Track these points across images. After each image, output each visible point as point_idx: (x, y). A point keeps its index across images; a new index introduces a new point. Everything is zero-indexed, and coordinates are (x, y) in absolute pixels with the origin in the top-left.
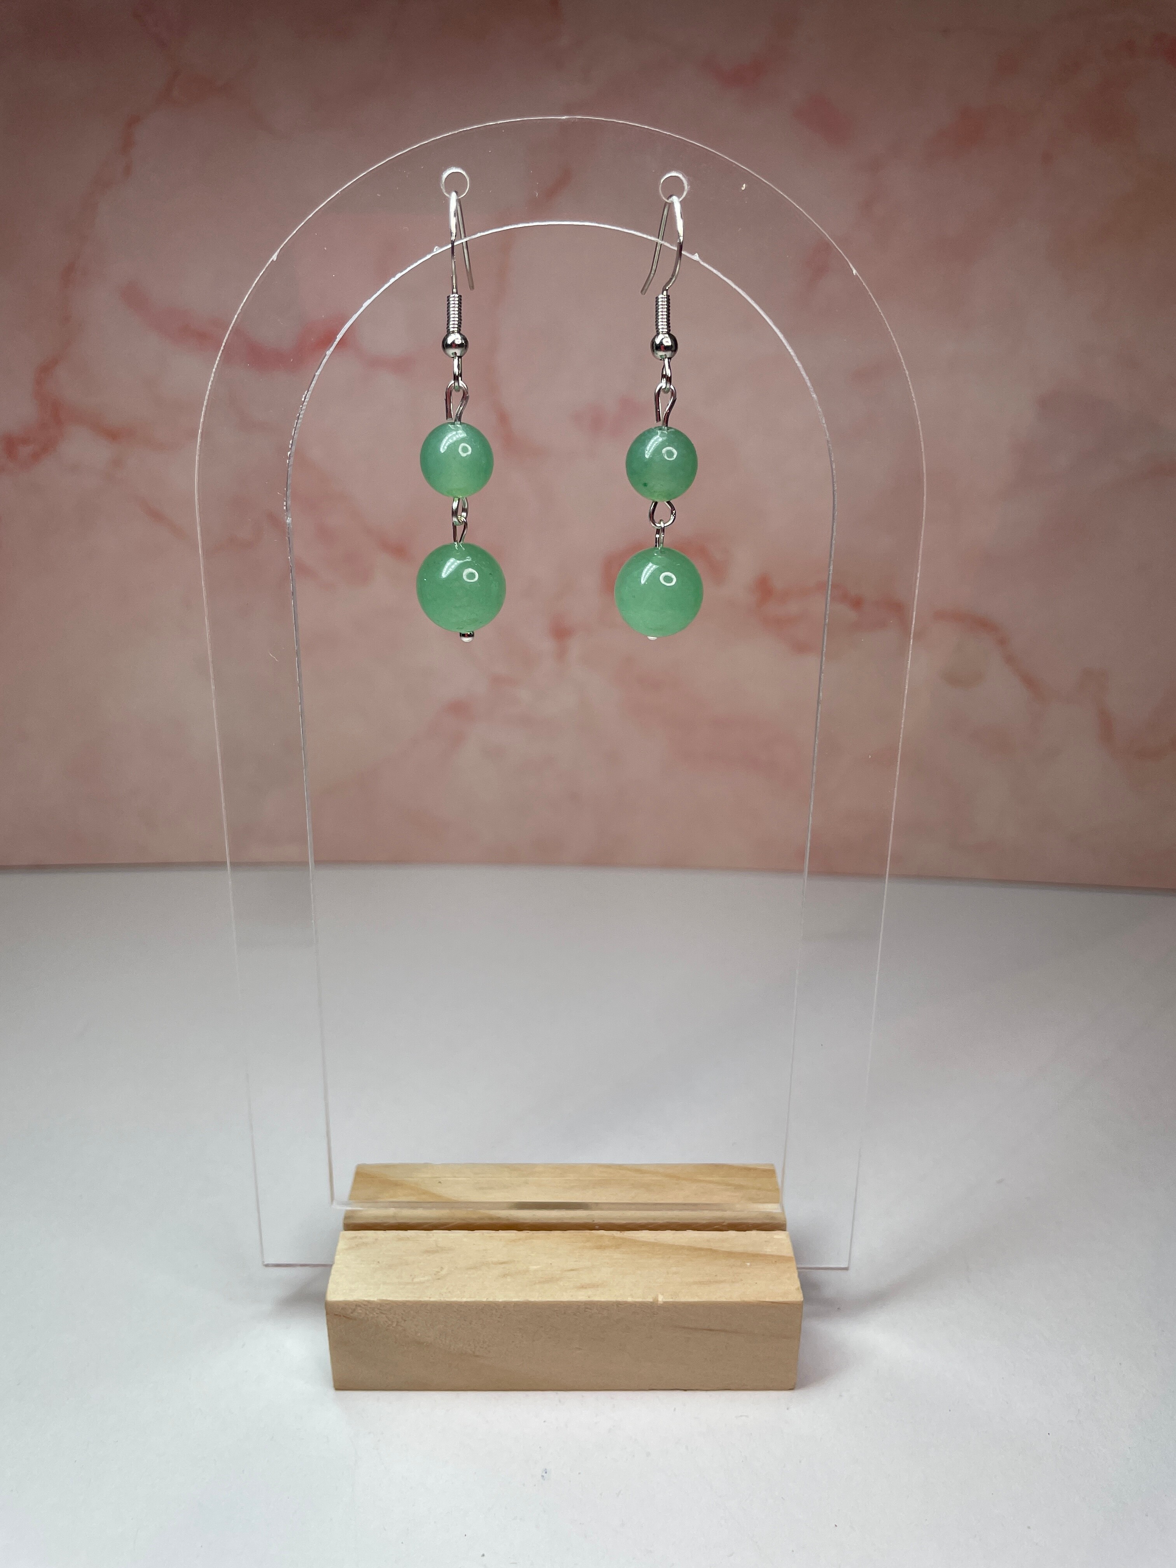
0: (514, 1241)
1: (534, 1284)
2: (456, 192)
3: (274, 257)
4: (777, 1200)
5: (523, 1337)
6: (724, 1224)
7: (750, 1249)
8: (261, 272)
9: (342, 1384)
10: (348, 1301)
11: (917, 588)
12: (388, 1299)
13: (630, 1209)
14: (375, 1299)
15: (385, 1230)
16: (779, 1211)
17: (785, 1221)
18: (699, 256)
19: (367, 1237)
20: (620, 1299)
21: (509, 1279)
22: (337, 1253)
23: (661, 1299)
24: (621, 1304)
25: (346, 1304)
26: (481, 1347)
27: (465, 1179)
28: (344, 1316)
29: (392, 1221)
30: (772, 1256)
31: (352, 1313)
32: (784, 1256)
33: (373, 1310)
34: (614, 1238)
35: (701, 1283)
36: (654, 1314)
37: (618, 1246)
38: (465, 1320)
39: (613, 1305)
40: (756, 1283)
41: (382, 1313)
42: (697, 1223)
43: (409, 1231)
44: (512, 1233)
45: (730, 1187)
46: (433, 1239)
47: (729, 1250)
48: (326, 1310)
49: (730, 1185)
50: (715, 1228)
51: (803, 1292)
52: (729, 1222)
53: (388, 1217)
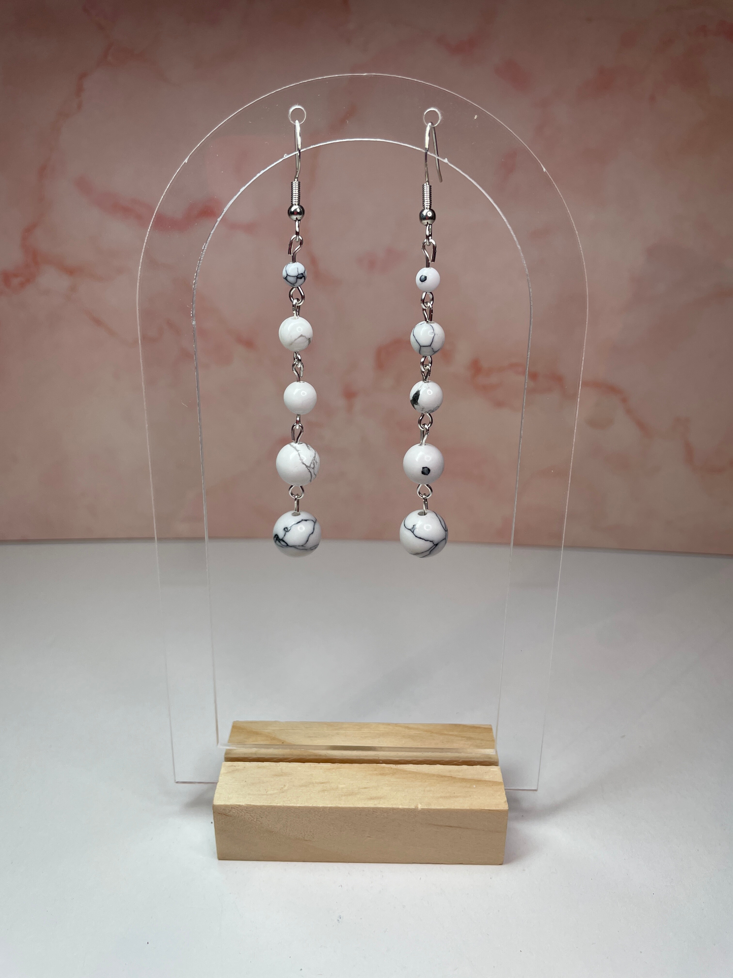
0: (329, 769)
1: (342, 796)
2: (299, 121)
3: (186, 161)
4: (493, 747)
5: (334, 829)
6: (461, 761)
7: (476, 777)
8: (178, 170)
9: (223, 856)
10: (227, 805)
11: (582, 366)
12: (252, 804)
13: (402, 751)
14: (243, 804)
15: (250, 762)
16: (494, 753)
17: (498, 760)
18: (448, 160)
19: (239, 766)
20: (394, 806)
21: (326, 794)
22: (220, 775)
23: (420, 807)
24: (394, 809)
25: (225, 807)
26: (309, 835)
27: (300, 731)
28: (224, 814)
29: (255, 756)
30: (490, 781)
31: (229, 812)
32: (496, 782)
33: (242, 811)
34: (392, 768)
35: (445, 797)
36: (416, 816)
37: (394, 774)
38: (298, 818)
39: (390, 810)
40: (479, 798)
41: (247, 812)
42: (443, 760)
43: (265, 762)
44: (328, 765)
45: (463, 738)
46: (280, 767)
47: (462, 777)
48: (213, 810)
49: (464, 737)
50: (454, 764)
51: (508, 804)
52: (463, 760)
53: (252, 754)
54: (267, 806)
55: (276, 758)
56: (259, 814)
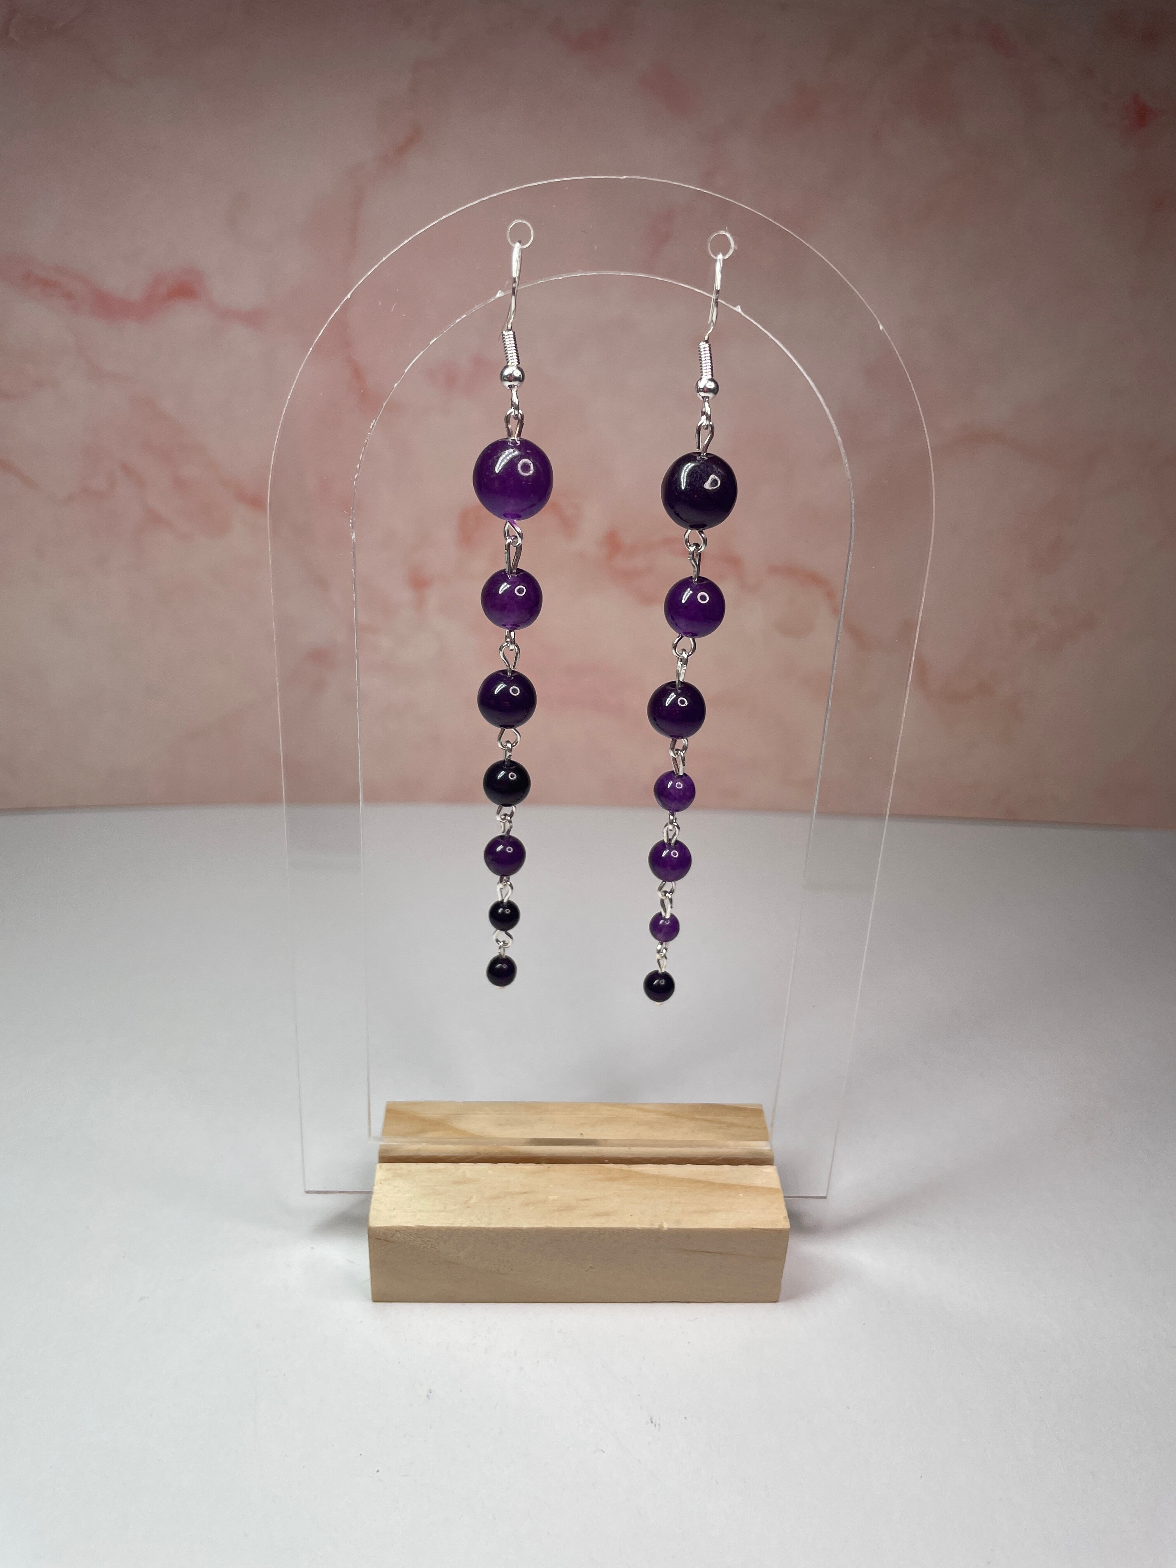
0: (533, 1173)
1: (554, 1212)
2: (520, 242)
3: (349, 296)
4: (765, 1138)
5: (542, 1258)
6: (720, 1159)
7: (745, 1182)
8: (336, 309)
9: (379, 1297)
10: (389, 1227)
11: (921, 611)
12: (425, 1225)
13: (635, 1145)
14: (413, 1226)
15: (417, 1163)
16: (768, 1148)
17: (773, 1157)
18: (741, 308)
19: (401, 1168)
20: (629, 1226)
21: (531, 1208)
22: (375, 1183)
23: (666, 1226)
24: (630, 1230)
25: (386, 1229)
26: (505, 1266)
27: (485, 1116)
28: (384, 1240)
29: (423, 1154)
30: (762, 1188)
32: (772, 1188)
33: (410, 1235)
34: (622, 1170)
35: (700, 1212)
36: (660, 1239)
37: (626, 1178)
38: (492, 1243)
39: (623, 1231)
40: (749, 1212)
41: (418, 1237)
42: (694, 1158)
43: (439, 1164)
44: (531, 1166)
46: (461, 1171)
47: (724, 1182)
48: (368, 1234)
49: (723, 1123)
50: (711, 1162)
51: (790, 1221)
52: (723, 1157)
53: (418, 1150)
54: (447, 1227)
55: (455, 1156)
56: (435, 1238)
